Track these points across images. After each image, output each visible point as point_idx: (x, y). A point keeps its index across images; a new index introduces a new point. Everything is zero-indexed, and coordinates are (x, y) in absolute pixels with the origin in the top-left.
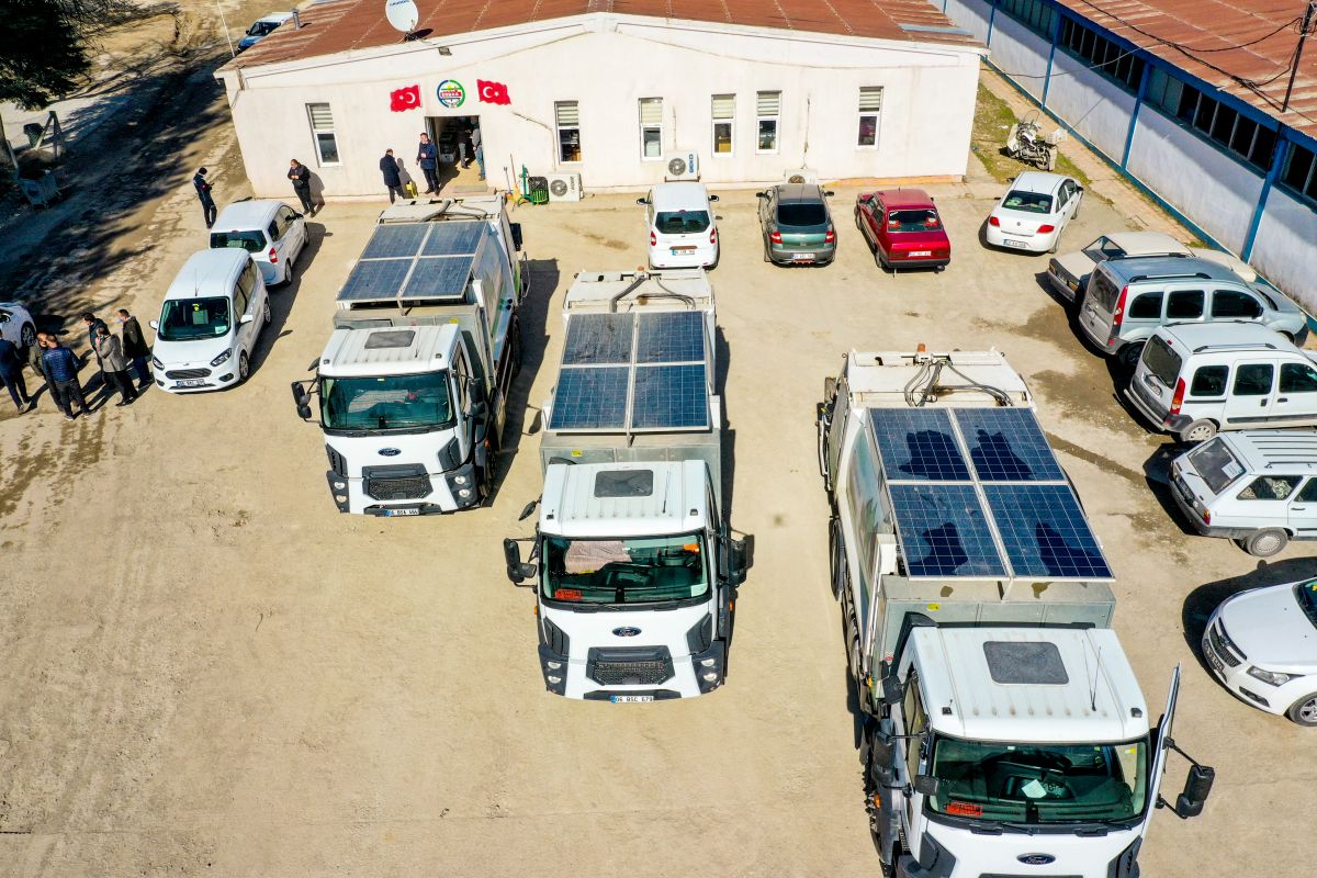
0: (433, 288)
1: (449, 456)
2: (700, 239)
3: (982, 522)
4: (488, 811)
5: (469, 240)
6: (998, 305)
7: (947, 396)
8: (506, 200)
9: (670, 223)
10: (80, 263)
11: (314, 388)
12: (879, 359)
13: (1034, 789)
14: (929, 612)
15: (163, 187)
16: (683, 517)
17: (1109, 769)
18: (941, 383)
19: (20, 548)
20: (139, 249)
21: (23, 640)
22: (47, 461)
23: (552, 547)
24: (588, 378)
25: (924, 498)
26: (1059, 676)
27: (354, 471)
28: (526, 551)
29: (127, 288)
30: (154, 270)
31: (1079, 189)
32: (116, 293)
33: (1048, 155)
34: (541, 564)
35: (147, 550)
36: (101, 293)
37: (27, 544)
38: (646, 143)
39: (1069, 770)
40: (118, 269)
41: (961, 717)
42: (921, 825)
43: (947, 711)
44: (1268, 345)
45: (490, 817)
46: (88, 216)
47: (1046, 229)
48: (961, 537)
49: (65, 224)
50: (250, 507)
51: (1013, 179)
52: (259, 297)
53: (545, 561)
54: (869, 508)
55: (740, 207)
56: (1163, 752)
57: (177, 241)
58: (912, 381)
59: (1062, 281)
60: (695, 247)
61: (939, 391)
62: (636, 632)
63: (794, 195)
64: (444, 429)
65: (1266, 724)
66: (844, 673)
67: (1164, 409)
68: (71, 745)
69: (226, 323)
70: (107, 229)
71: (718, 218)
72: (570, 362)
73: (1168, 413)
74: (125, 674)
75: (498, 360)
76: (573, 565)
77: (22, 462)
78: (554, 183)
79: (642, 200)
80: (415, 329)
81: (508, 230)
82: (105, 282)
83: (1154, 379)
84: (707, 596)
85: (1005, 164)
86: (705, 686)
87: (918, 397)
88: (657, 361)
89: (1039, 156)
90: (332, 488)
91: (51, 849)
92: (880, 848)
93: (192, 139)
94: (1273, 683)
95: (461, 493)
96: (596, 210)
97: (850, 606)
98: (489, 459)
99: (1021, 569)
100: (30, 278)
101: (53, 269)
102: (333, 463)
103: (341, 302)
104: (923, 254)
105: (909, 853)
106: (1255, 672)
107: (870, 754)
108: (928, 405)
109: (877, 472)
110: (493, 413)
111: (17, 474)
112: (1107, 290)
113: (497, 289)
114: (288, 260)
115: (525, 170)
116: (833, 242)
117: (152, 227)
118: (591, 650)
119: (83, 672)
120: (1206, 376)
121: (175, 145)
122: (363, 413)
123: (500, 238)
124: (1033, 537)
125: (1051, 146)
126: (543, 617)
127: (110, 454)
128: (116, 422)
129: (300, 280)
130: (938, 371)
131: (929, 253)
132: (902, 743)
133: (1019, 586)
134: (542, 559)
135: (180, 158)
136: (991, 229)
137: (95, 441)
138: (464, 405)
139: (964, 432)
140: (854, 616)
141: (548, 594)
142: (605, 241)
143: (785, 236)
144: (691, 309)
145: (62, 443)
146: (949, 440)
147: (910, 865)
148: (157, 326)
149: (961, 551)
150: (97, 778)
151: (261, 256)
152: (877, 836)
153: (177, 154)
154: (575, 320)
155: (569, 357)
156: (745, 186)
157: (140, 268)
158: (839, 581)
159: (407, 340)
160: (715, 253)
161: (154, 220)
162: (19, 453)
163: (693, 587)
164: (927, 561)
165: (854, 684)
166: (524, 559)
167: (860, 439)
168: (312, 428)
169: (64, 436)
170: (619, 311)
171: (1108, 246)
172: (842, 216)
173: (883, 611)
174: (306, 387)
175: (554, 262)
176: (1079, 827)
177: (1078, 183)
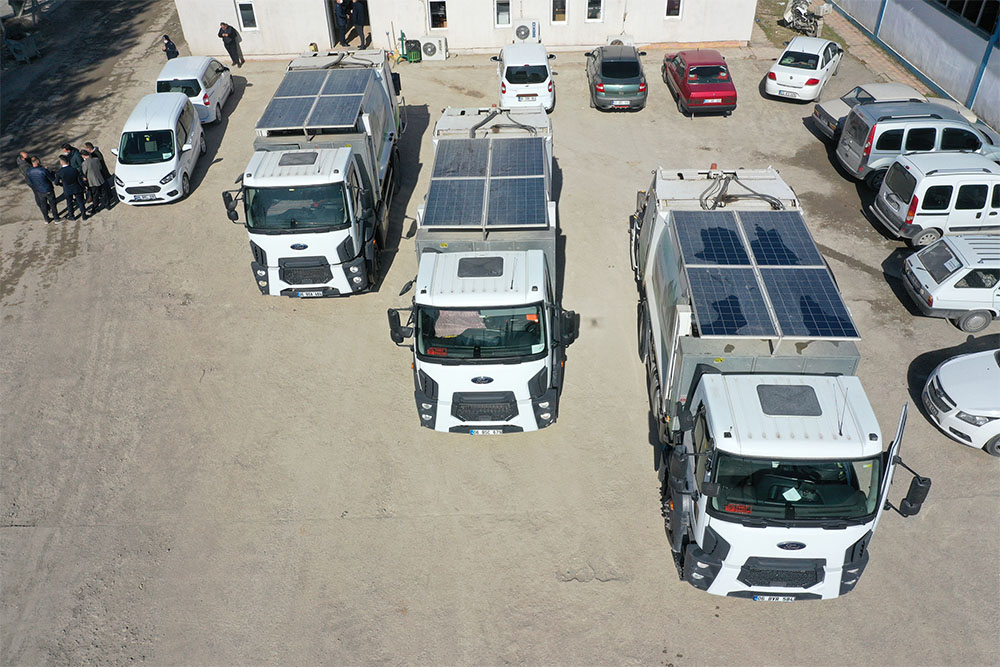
0: (332, 119)
1: (345, 249)
2: (541, 88)
3: (759, 296)
4: (378, 513)
5: (359, 83)
6: (773, 141)
7: (733, 203)
8: (387, 58)
9: (517, 75)
10: (57, 106)
11: (240, 196)
12: (680, 175)
13: (792, 495)
14: (715, 364)
15: (119, 48)
16: (527, 292)
17: (849, 480)
18: (728, 193)
19: (20, 319)
20: (102, 96)
21: (23, 388)
22: (37, 255)
23: (425, 316)
24: (453, 188)
25: (714, 277)
26: (814, 410)
27: (272, 261)
28: (405, 319)
29: (94, 126)
30: (114, 112)
31: (840, 51)
32: (85, 129)
33: (816, 25)
34: (417, 328)
35: (116, 322)
36: (74, 129)
37: (25, 317)
38: (498, 14)
39: (818, 480)
40: (87, 110)
41: (739, 440)
42: (706, 520)
43: (727, 435)
44: (985, 170)
45: (378, 517)
46: (61, 70)
47: (813, 82)
48: (742, 308)
49: (42, 77)
50: (193, 291)
51: (788, 43)
52: (196, 131)
53: (420, 326)
54: (671, 287)
55: (571, 65)
56: (892, 467)
57: (132, 89)
58: (706, 191)
59: (824, 123)
60: (536, 95)
61: (728, 199)
62: (489, 380)
63: (614, 55)
64: (341, 229)
65: (968, 455)
66: (647, 416)
67: (901, 220)
68: (62, 464)
69: (171, 151)
70: (75, 80)
71: (554, 74)
72: (440, 175)
73: (903, 224)
74: (101, 413)
75: (383, 179)
76: (441, 331)
77: (18, 256)
78: (426, 45)
79: (495, 58)
80: (317, 151)
81: (390, 78)
82: (77, 121)
83: (894, 197)
84: (543, 354)
85: (781, 31)
86: (541, 424)
87: (710, 204)
88: (506, 175)
89: (809, 26)
90: (256, 274)
91: (51, 537)
92: (672, 541)
93: (140, 11)
94: (975, 424)
95: (354, 280)
96: (459, 67)
97: (653, 365)
98: (376, 255)
99: (787, 330)
100: (17, 117)
101: (36, 110)
102: (256, 256)
103: (259, 130)
104: (715, 101)
105: (695, 542)
106: (962, 416)
107: (667, 473)
108: (718, 209)
109: (678, 258)
110: (378, 218)
111: (14, 265)
112: (860, 128)
113: (381, 123)
114: (218, 104)
115: (403, 35)
116: (645, 91)
117: (111, 79)
118: (456, 395)
119: (70, 412)
120: (934, 195)
121: (128, 15)
122: (279, 217)
123: (383, 82)
124: (798, 307)
125: (819, 17)
126: (418, 369)
127: (85, 251)
128: (89, 227)
129: (228, 121)
130: (726, 184)
131: (720, 101)
132: (692, 459)
133: (785, 343)
134: (417, 325)
135: (131, 26)
136: (770, 81)
137: (72, 241)
138: (356, 212)
139: (746, 230)
140: (657, 371)
141: (422, 352)
142: (466, 91)
143: (607, 86)
144: (533, 136)
145: (48, 242)
146: (735, 235)
147: (695, 551)
148: (117, 153)
149: (742, 318)
150: (83, 487)
151: (197, 100)
152: (670, 533)
153: (130, 22)
154: (442, 143)
155: (437, 172)
156: (576, 49)
157: (103, 110)
158: (645, 347)
159: (312, 160)
160: (552, 99)
161: (113, 73)
162: (15, 250)
163: (533, 347)
164: (715, 324)
165: (654, 423)
166: (403, 323)
167: (665, 234)
168: (239, 228)
169: (49, 237)
170: (477, 137)
171: (861, 95)
172: (652, 72)
173: (679, 363)
174: (233, 196)
175: (425, 106)
176: (826, 523)
177: (839, 46)
